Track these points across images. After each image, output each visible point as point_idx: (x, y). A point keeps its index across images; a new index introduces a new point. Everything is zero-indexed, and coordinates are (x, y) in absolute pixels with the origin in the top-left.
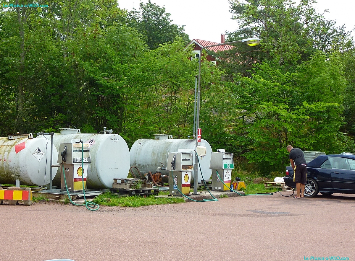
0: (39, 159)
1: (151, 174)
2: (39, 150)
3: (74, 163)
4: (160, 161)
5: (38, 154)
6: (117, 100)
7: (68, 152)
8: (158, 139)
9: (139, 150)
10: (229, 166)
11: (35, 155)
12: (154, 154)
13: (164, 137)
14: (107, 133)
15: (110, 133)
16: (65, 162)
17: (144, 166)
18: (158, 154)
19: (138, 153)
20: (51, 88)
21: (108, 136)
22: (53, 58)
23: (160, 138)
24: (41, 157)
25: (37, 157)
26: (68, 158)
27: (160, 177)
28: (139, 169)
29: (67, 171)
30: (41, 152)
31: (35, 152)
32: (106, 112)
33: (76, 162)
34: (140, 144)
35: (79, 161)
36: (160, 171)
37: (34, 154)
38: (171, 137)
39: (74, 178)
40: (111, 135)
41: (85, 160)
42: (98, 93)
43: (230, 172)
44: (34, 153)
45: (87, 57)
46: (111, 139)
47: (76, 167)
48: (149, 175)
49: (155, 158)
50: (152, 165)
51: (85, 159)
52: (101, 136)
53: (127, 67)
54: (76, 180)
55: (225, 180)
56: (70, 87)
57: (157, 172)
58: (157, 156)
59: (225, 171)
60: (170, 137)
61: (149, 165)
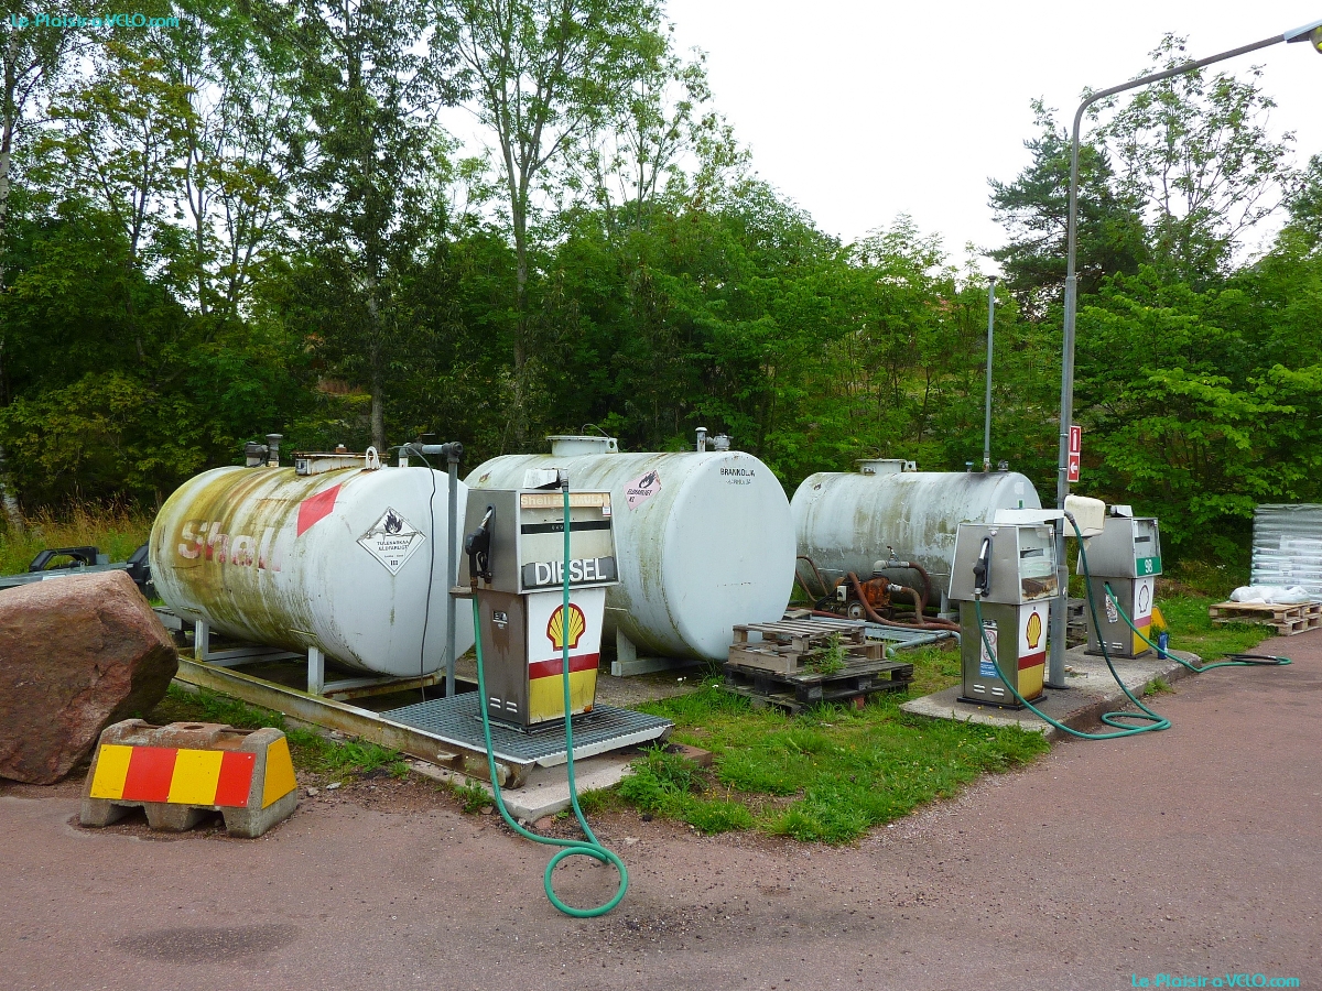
0: (393, 563)
1: (857, 583)
2: (393, 523)
3: (524, 588)
4: (883, 538)
5: (388, 539)
6: (752, 375)
7: (501, 530)
8: (872, 473)
9: (814, 505)
10: (1149, 566)
11: (372, 544)
12: (861, 517)
13: (888, 468)
14: (710, 448)
15: (718, 449)
16: (488, 581)
17: (831, 554)
18: (873, 518)
19: (812, 511)
20: (588, 350)
21: (713, 460)
22: (590, 274)
23: (879, 469)
24: (401, 552)
25: (381, 554)
26: (499, 564)
27: (886, 591)
28: (815, 561)
29: (501, 624)
30: (406, 529)
31: (372, 529)
32: (724, 406)
33: (539, 582)
34: (819, 486)
35: (555, 574)
36: (884, 572)
37: (366, 541)
38: (910, 466)
39: (532, 660)
40: (725, 456)
41: (586, 569)
42: (702, 355)
43: (1151, 586)
44: (369, 534)
45: (676, 266)
46: (725, 472)
47: (540, 611)
48: (849, 583)
49: (866, 528)
50: (856, 551)
51: (589, 565)
52: (685, 460)
53: (778, 285)
54: (540, 670)
55: (1137, 616)
56: (635, 343)
57: (876, 576)
58: (872, 525)
59: (1138, 586)
60: (906, 467)
61: (846, 551)
